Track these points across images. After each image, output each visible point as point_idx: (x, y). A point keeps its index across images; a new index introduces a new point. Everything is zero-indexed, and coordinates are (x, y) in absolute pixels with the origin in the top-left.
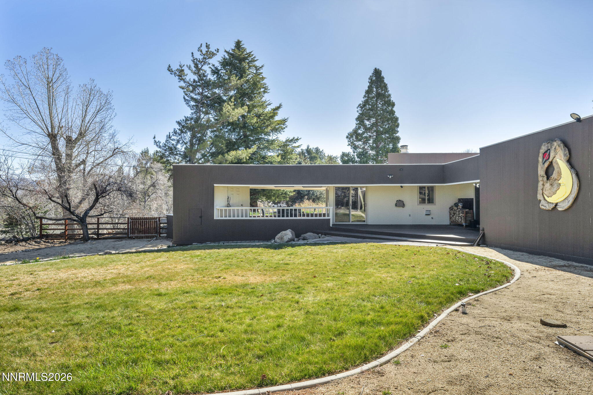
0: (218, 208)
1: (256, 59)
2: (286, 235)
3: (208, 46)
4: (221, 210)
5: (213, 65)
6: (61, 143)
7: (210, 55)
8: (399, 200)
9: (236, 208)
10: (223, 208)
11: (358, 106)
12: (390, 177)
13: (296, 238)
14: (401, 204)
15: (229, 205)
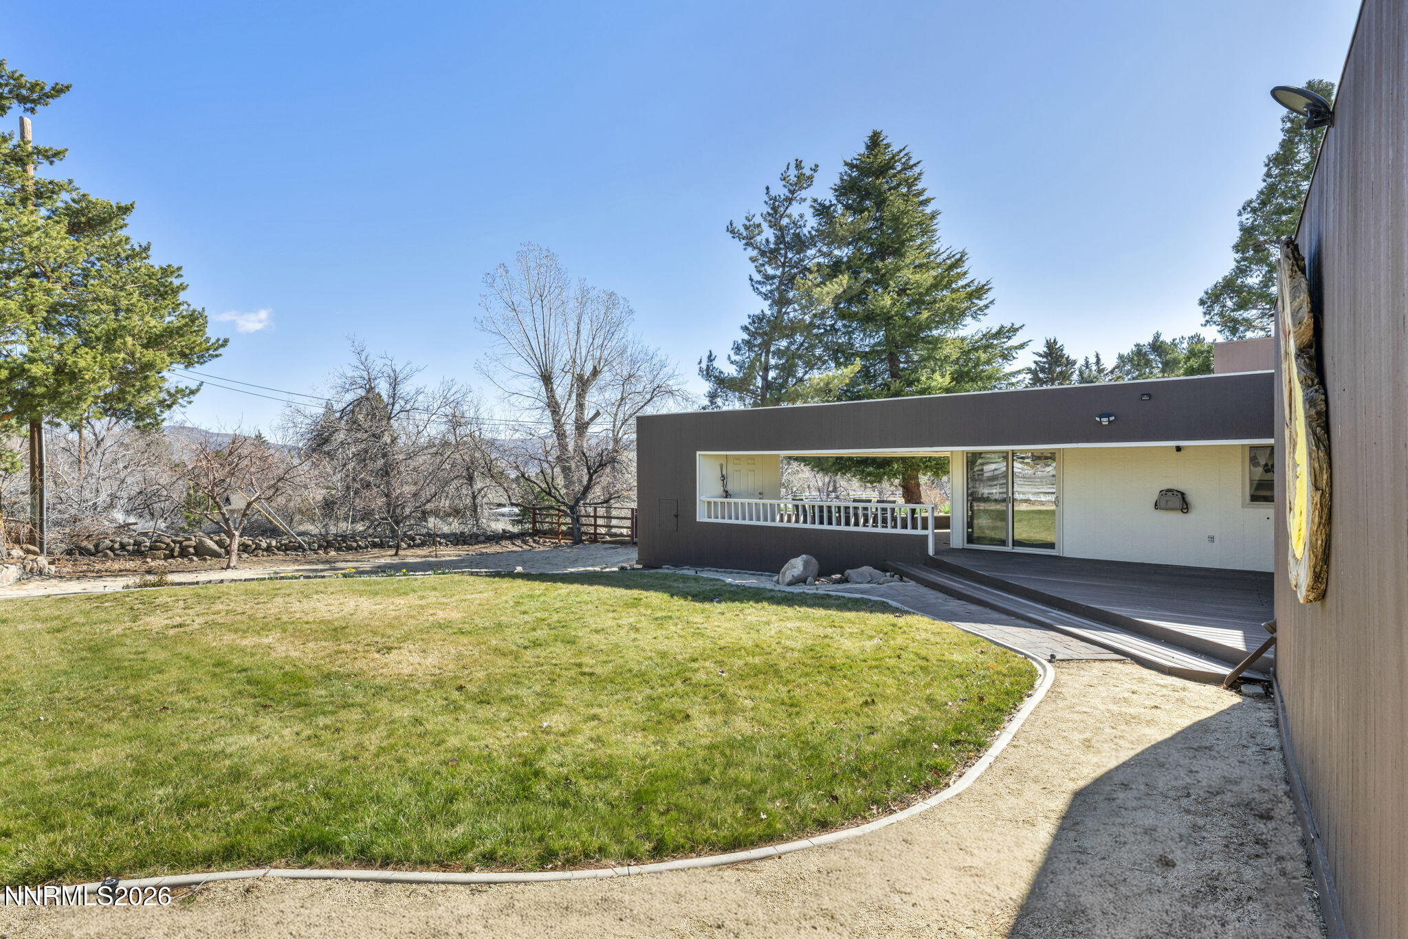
0: (704, 498)
1: (911, 163)
2: (794, 567)
3: (799, 165)
4: (709, 503)
5: (815, 201)
6: (562, 387)
7: (803, 181)
9: (746, 501)
10: (713, 500)
11: (1244, 209)
12: (1105, 421)
13: (809, 579)
14: (1174, 500)
15: (727, 494)
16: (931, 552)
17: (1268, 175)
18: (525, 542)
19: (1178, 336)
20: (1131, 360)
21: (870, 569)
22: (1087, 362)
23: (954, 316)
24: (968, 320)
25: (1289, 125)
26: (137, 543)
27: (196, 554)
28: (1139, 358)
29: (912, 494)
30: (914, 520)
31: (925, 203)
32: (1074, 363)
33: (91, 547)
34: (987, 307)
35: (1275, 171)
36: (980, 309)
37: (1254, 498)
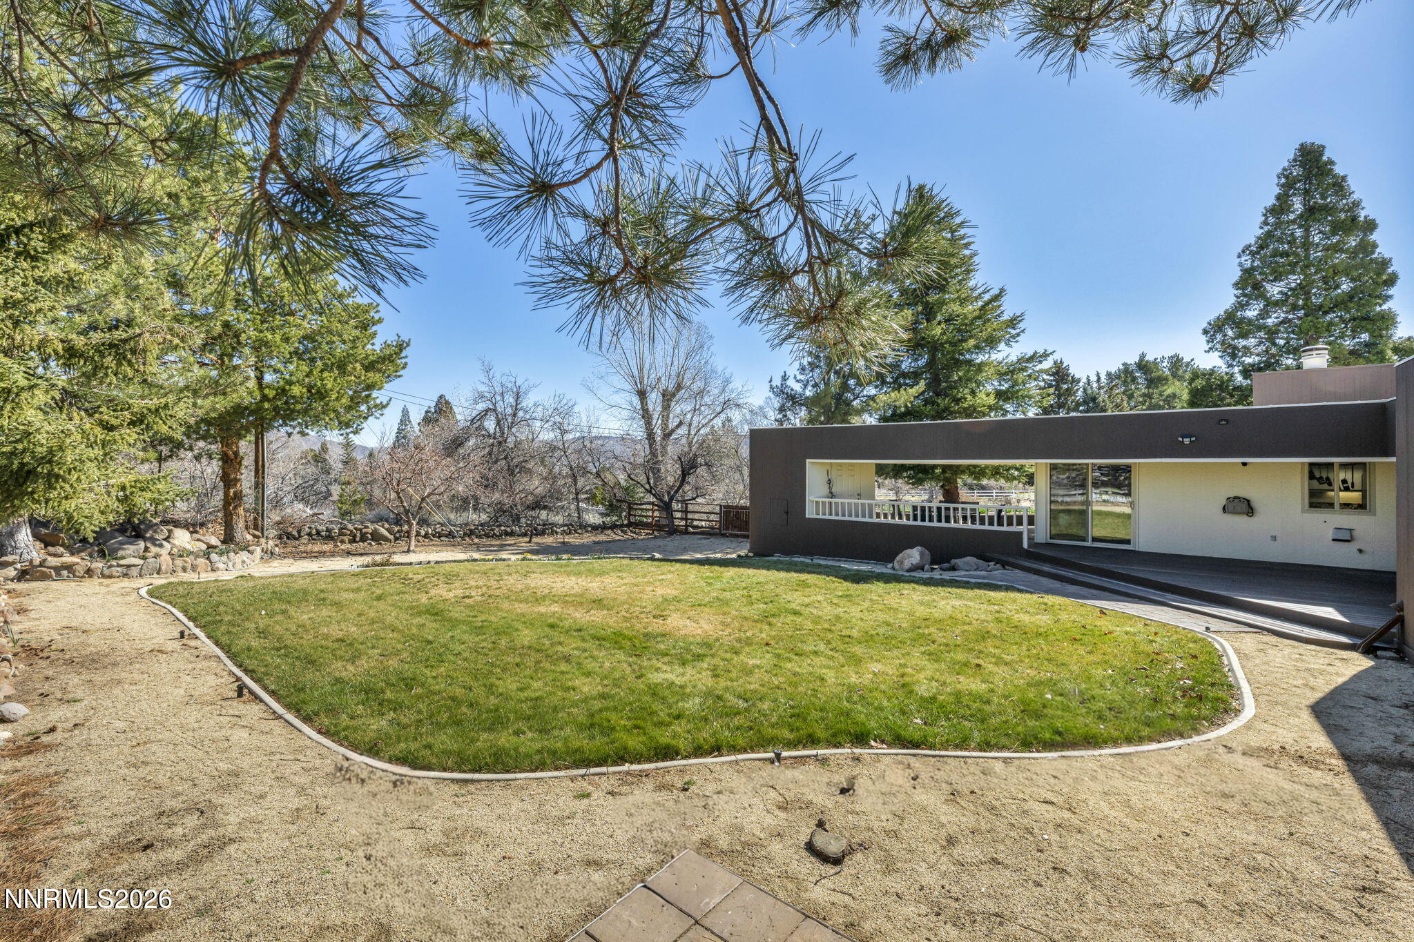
0: (812, 498)
1: (954, 211)
2: (910, 556)
4: (817, 503)
6: (654, 399)
8: (1235, 498)
9: (846, 501)
10: (821, 500)
11: (1243, 252)
12: (1187, 441)
13: (927, 567)
14: (1242, 506)
15: (832, 495)
16: (1025, 545)
17: (1266, 223)
18: (624, 532)
19: (1159, 356)
20: (1118, 377)
21: (974, 559)
22: (1089, 380)
23: (992, 342)
24: (1002, 346)
25: (1283, 180)
26: (328, 530)
27: (372, 539)
28: (1126, 375)
29: (951, 495)
30: (1000, 517)
31: (967, 245)
32: (1079, 381)
33: (295, 533)
34: (1018, 335)
35: (1271, 220)
36: (1013, 337)
37: (1312, 505)
